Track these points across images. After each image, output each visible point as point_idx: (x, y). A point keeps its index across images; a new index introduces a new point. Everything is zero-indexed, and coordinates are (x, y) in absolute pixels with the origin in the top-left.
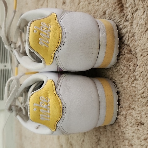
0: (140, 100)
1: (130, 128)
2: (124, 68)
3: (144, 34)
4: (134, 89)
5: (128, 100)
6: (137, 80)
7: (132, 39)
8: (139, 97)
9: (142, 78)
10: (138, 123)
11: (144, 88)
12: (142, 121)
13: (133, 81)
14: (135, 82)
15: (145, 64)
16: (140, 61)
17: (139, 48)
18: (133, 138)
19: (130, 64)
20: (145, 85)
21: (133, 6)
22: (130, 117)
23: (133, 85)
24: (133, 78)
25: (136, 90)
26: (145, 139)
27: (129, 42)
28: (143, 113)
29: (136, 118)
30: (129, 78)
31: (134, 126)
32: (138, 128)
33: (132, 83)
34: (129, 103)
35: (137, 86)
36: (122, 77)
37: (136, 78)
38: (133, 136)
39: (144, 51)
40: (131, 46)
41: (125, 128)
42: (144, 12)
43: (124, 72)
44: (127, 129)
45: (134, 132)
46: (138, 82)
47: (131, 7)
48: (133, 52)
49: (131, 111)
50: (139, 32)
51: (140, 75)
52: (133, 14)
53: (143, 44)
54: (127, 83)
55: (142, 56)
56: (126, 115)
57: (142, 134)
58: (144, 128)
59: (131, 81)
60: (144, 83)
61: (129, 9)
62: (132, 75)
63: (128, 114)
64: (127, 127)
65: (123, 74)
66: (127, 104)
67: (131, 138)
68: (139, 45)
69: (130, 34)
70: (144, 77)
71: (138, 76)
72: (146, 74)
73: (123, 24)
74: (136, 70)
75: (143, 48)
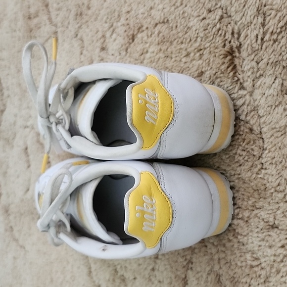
0: (274, 195)
1: (256, 235)
2: (244, 153)
3: (275, 108)
4: (261, 180)
5: (251, 196)
6: (266, 169)
7: (253, 113)
8: (272, 191)
9: (274, 166)
10: (268, 227)
11: (279, 179)
12: (277, 222)
13: (259, 170)
14: (263, 171)
15: (278, 148)
16: (269, 143)
17: (268, 126)
18: (260, 248)
19: (252, 147)
21: (255, 70)
22: (256, 220)
23: (260, 176)
24: (259, 167)
25: (265, 182)
26: (283, 246)
27: (248, 118)
28: (279, 212)
29: (265, 220)
30: (252, 166)
31: (262, 231)
32: (269, 233)
33: (257, 174)
34: (254, 200)
35: (266, 178)
36: (240, 165)
37: (264, 167)
38: (260, 246)
39: (275, 130)
40: (252, 122)
41: (245, 236)
42: (275, 79)
43: (243, 159)
44: (250, 237)
45: (263, 240)
46: (269, 171)
47: (251, 71)
48: (256, 131)
49: (256, 212)
50: (266, 106)
51: (270, 162)
52: (253, 80)
53: (275, 121)
54: (249, 174)
55: (273, 138)
56: (248, 217)
57: (277, 240)
58: (278, 232)
59: (256, 170)
60: (277, 173)
61: (249, 73)
62: (256, 163)
63: (251, 216)
64: (250, 234)
65: (242, 161)
66: (250, 202)
67: (256, 248)
68: (268, 122)
69: (249, 107)
70: (278, 164)
71: (268, 163)
72: (280, 160)
73: (237, 92)
74: (264, 156)
75: (273, 127)
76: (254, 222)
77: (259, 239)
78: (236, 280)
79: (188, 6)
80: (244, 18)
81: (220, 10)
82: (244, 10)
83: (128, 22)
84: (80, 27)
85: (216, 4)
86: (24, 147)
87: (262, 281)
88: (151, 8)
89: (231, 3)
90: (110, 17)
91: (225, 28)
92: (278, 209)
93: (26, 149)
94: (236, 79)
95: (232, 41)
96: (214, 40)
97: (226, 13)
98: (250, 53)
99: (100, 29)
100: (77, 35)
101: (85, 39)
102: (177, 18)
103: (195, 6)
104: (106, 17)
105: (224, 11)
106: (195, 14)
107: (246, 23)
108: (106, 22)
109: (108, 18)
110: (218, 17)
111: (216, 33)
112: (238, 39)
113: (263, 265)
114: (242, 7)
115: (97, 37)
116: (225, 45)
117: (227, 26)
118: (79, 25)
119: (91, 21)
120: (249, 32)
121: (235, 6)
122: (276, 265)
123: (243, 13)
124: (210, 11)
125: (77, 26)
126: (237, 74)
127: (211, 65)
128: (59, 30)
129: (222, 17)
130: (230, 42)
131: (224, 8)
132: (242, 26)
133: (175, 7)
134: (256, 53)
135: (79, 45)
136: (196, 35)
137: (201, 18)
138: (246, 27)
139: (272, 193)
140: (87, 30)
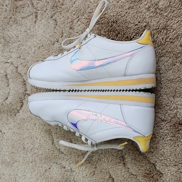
83: (89, 17)
90: (77, 12)
99: (70, 17)
100: (52, 17)
101: (58, 20)
103: (132, 18)
106: (132, 22)
108: (74, 15)
118: (55, 12)
119: (64, 12)
124: (140, 22)
125: (53, 13)
135: (54, 23)
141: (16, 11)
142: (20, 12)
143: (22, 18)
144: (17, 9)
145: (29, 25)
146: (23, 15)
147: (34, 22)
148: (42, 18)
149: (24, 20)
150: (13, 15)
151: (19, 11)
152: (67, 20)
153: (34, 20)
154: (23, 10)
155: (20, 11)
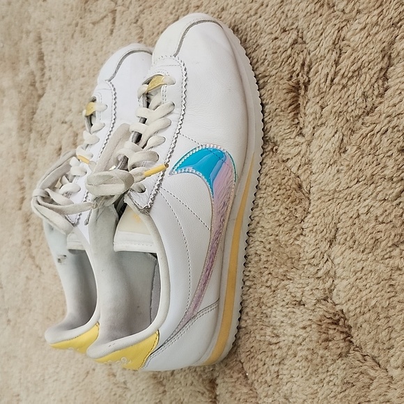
0: (306, 267)
1: (280, 309)
2: (286, 212)
4: (297, 248)
5: (284, 264)
6: (305, 236)
8: (305, 263)
9: (314, 234)
10: (295, 303)
11: (316, 251)
12: (304, 299)
13: (298, 236)
14: (302, 237)
15: (322, 214)
16: (315, 207)
17: (317, 186)
18: (282, 324)
19: (296, 207)
20: (318, 246)
22: (284, 292)
23: (297, 242)
24: (299, 232)
25: (301, 251)
26: (304, 328)
27: (300, 172)
28: (307, 288)
29: (293, 294)
30: (291, 230)
31: (287, 306)
32: (294, 310)
33: (295, 239)
34: (285, 269)
35: (303, 246)
36: (280, 225)
37: (304, 232)
38: (282, 322)
39: (324, 193)
40: (302, 178)
41: (270, 307)
42: (336, 133)
43: (284, 219)
44: (274, 310)
45: (286, 316)
46: (307, 239)
47: (314, 116)
48: (305, 190)
49: (286, 282)
50: (320, 163)
51: (311, 229)
52: (314, 128)
53: (325, 182)
54: (287, 238)
55: (320, 201)
56: (276, 287)
57: (300, 320)
58: (304, 310)
59: (295, 235)
60: (316, 243)
61: (311, 119)
62: (296, 226)
63: (279, 286)
64: (275, 306)
65: (283, 221)
66: (281, 270)
67: (278, 324)
68: (318, 182)
69: (303, 159)
70: (318, 232)
71: (308, 230)
72: (322, 229)
73: (295, 138)
74: (306, 220)
75: (323, 188)
76: (281, 293)
77: (283, 314)
78: (252, 355)
79: (262, 17)
80: (318, 49)
81: (296, 32)
82: (320, 39)
84: (142, 12)
85: (293, 24)
86: (58, 147)
87: (277, 361)
88: (223, 9)
89: (308, 27)
90: (176, 8)
91: (296, 56)
92: (308, 285)
93: (60, 149)
94: (296, 121)
95: (300, 74)
96: (281, 69)
97: (302, 38)
98: (316, 94)
99: (163, 21)
100: (137, 21)
101: (145, 27)
102: (248, 29)
103: (269, 20)
104: (172, 6)
105: (300, 35)
106: (268, 30)
107: (319, 56)
108: (171, 13)
109: (174, 8)
110: (291, 41)
111: (285, 60)
112: (308, 73)
113: (281, 344)
114: (318, 35)
115: (159, 29)
116: (291, 77)
117: (298, 54)
118: (141, 8)
119: (156, 7)
120: (320, 67)
121: (311, 31)
122: (294, 347)
123: (318, 42)
124: (285, 31)
125: (138, 10)
126: (299, 115)
127: (273, 97)
128: (118, 9)
129: (295, 42)
130: (298, 75)
131: (300, 31)
132: (315, 58)
133: (249, 15)
134: (323, 95)
135: (137, 34)
136: (264, 57)
137: (273, 36)
138: (319, 60)
139: (305, 265)
140: (149, 18)
141: (85, 9)
142: (90, 11)
143: (94, 24)
144: (86, 5)
145: (102, 40)
146: (95, 17)
147: (109, 32)
148: (122, 24)
149: (96, 28)
150: (81, 18)
151: (89, 9)
152: (158, 27)
153: (110, 27)
154: (96, 6)
155: (91, 9)
